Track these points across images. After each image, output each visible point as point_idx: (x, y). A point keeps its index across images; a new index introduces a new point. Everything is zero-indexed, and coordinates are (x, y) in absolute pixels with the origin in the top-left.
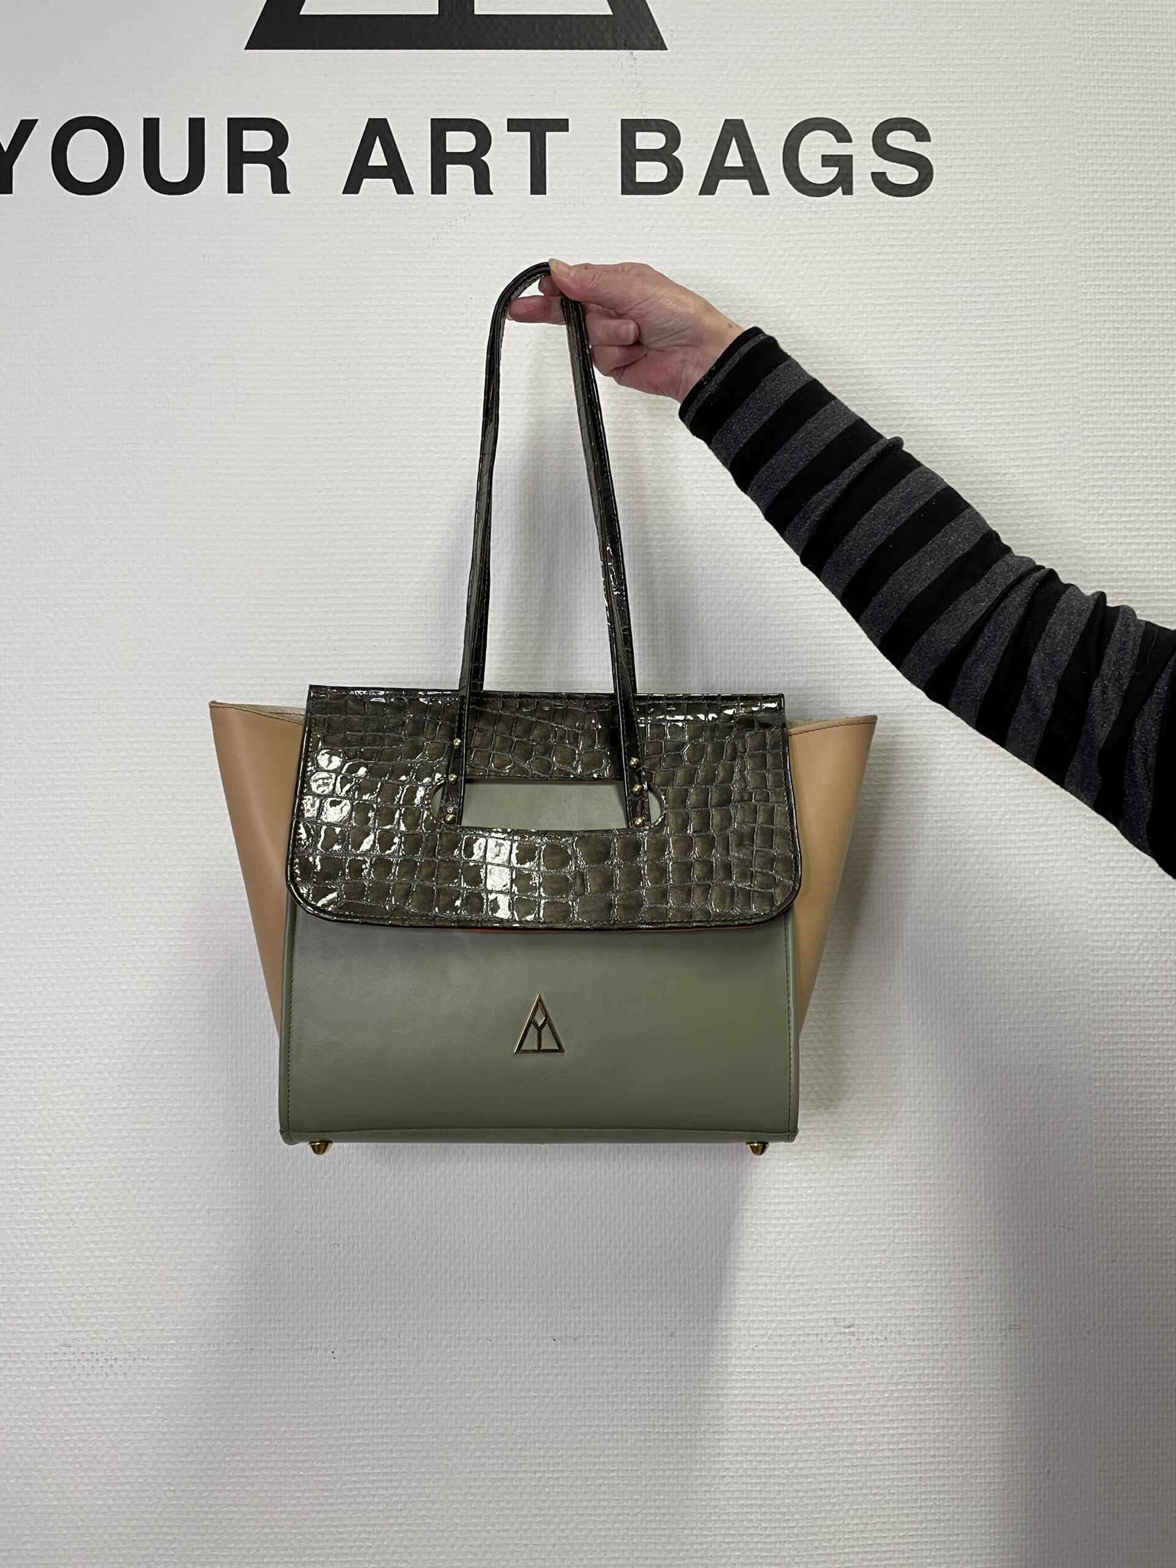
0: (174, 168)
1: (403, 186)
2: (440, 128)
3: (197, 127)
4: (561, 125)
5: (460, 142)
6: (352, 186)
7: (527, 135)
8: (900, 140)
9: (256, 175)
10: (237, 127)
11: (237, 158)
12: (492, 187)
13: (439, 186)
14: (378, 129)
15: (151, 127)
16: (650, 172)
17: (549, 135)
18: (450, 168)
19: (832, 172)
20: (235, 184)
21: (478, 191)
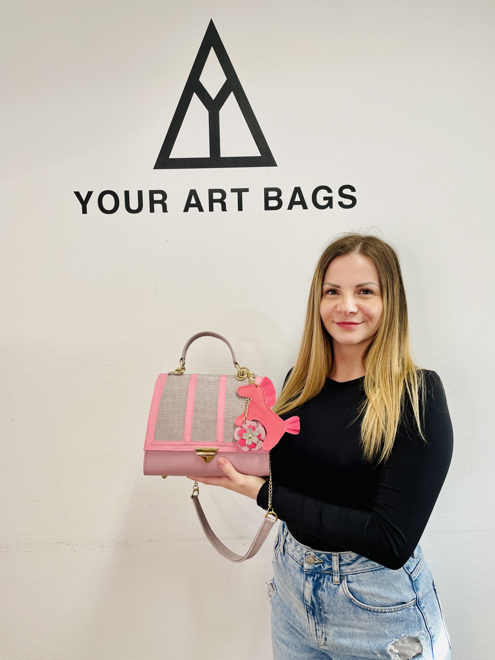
0: (134, 205)
1: (201, 210)
2: (211, 192)
3: (140, 193)
4: (247, 190)
5: (217, 196)
6: (186, 210)
7: (236, 194)
8: (347, 192)
9: (158, 207)
10: (152, 193)
11: (152, 202)
12: (227, 209)
13: (211, 209)
14: (193, 193)
15: (127, 193)
16: (273, 203)
17: (243, 193)
18: (215, 204)
19: (327, 202)
20: (152, 210)
21: (223, 210)
